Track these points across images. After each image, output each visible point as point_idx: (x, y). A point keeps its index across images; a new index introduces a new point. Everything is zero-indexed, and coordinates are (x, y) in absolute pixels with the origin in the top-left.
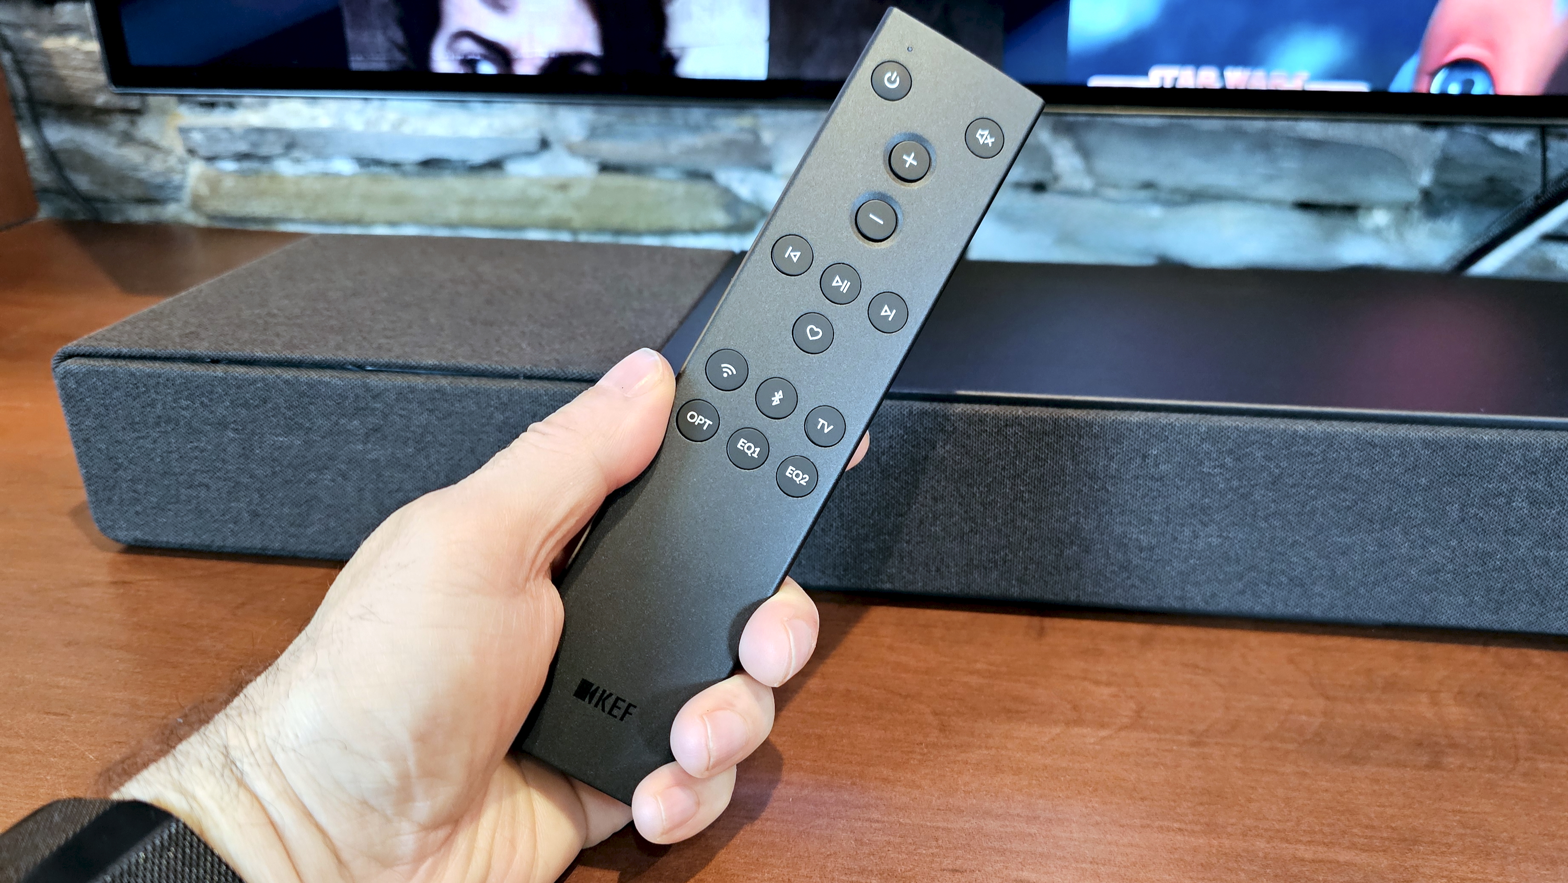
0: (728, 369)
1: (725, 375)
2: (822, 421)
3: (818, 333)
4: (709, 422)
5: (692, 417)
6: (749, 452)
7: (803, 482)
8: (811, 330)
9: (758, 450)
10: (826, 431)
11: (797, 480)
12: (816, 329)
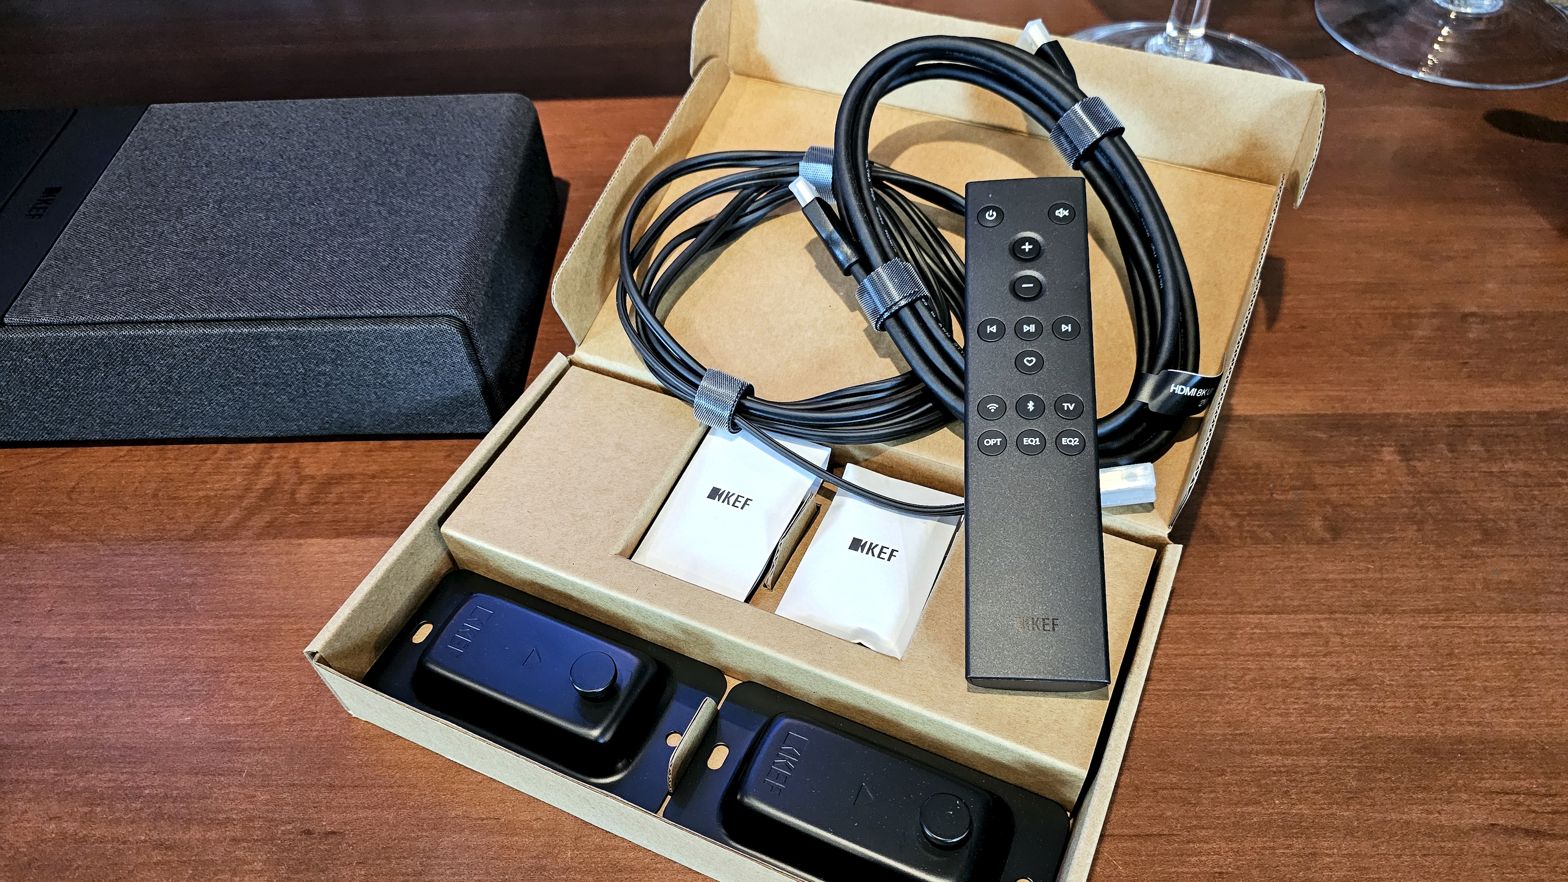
0: (993, 407)
1: (993, 411)
2: (1065, 405)
3: (1032, 360)
4: (999, 440)
5: (988, 442)
6: (1033, 443)
7: (1076, 443)
8: (1027, 360)
9: (1037, 439)
10: (1071, 408)
11: (1072, 443)
12: (1030, 359)
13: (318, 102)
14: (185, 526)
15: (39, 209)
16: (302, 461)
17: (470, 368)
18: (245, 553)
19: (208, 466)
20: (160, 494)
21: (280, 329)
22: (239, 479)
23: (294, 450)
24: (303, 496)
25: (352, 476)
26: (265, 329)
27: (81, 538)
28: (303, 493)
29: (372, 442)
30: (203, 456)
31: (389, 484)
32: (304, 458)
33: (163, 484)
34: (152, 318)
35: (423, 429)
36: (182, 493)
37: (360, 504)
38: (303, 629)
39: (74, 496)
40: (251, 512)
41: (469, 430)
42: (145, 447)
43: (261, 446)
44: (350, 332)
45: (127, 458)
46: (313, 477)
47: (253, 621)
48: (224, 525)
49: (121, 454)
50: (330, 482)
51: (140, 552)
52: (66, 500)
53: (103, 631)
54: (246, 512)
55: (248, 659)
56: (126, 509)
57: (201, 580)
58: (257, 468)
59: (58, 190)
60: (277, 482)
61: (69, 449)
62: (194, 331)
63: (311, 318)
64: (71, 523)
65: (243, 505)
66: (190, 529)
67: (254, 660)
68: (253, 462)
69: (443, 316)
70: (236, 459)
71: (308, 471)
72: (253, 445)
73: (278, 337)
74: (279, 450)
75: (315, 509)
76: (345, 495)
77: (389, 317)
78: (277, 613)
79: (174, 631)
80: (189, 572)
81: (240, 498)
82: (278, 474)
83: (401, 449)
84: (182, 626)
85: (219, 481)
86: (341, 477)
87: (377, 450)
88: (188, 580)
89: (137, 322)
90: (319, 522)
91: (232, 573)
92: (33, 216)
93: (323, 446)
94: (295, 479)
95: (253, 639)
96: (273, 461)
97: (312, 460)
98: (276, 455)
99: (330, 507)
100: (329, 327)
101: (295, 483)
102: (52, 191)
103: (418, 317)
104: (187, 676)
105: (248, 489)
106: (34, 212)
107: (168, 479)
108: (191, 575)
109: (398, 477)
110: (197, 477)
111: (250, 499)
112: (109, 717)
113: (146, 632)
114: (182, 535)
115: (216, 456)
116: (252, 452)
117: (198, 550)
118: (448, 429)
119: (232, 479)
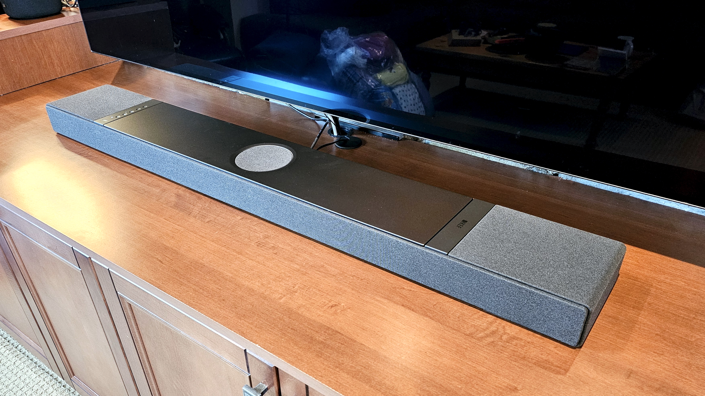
13: (551, 222)
14: (466, 331)
15: (460, 225)
16: (506, 327)
17: (582, 324)
18: (484, 347)
19: (476, 316)
20: (460, 318)
21: (529, 289)
22: (485, 324)
23: (504, 323)
24: (504, 338)
25: (521, 339)
26: (524, 287)
27: (436, 320)
28: (505, 337)
29: (530, 332)
30: (475, 312)
31: (534, 347)
32: (507, 327)
33: (461, 315)
34: (491, 270)
35: (551, 335)
36: (466, 320)
37: (523, 349)
38: (498, 378)
39: (435, 307)
40: (487, 336)
41: (567, 343)
42: (457, 302)
43: (494, 317)
44: (550, 298)
45: (452, 303)
46: (508, 334)
47: (483, 368)
48: (478, 336)
49: (450, 301)
50: (514, 338)
51: (452, 332)
52: (433, 307)
53: (438, 350)
54: (486, 335)
55: (480, 379)
56: (450, 317)
57: (469, 348)
58: (491, 323)
59: (466, 222)
60: (497, 330)
61: (436, 293)
62: (502, 278)
63: (540, 290)
64: (433, 314)
65: (485, 332)
66: (468, 332)
67: (482, 380)
68: (490, 321)
69: (584, 306)
70: (485, 318)
71: (507, 331)
72: (491, 316)
73: (527, 291)
74: (499, 321)
75: (507, 344)
76: (518, 344)
77: (565, 299)
78: (491, 369)
79: (459, 360)
80: (466, 344)
81: (485, 330)
82: (498, 328)
83: (539, 338)
84: (462, 359)
85: (479, 322)
86: (518, 338)
87: (531, 335)
88: (465, 347)
89: (486, 270)
90: (509, 349)
91: (478, 351)
92: (459, 227)
93: (514, 326)
94: (502, 332)
95: (482, 373)
96: (497, 324)
97: (509, 328)
98: (498, 322)
99: (513, 346)
100: (545, 294)
101: (502, 333)
102: (465, 221)
103: (575, 303)
104: (461, 374)
105: (487, 328)
106: (459, 226)
107: (463, 314)
108: (466, 346)
109: (537, 346)
110: (472, 317)
111: (487, 332)
112: (437, 374)
113: (451, 356)
114: (465, 333)
115: (479, 314)
116: (491, 318)
117: (470, 340)
118: (561, 339)
119: (483, 323)
